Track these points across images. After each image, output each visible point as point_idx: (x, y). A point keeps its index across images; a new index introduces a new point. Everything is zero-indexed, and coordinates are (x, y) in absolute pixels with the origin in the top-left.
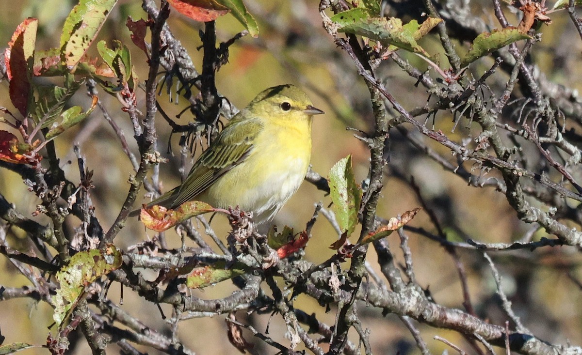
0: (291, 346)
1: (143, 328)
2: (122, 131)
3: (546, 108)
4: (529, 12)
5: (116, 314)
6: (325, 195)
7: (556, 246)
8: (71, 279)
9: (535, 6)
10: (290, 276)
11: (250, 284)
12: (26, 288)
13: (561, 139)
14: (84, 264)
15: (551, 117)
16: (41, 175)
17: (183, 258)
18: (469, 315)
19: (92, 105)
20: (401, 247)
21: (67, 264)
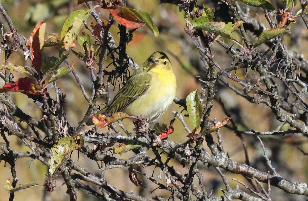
0: (166, 184)
3: (291, 64)
4: (284, 17)
7: (295, 133)
8: (58, 151)
9: (287, 14)
10: (166, 150)
11: (142, 151)
13: (298, 79)
14: (65, 144)
15: (293, 68)
16: (46, 101)
18: (250, 167)
19: (73, 66)
20: (216, 133)
21: (57, 144)
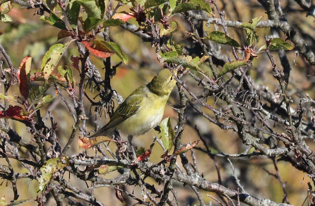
0: (143, 200)
1: (79, 192)
2: (69, 104)
3: (255, 95)
4: (248, 52)
5: (67, 185)
6: (158, 133)
7: (259, 155)
8: (47, 171)
9: (251, 50)
10: (143, 169)
11: (125, 172)
12: (27, 174)
13: (261, 108)
14: (53, 164)
15: (257, 99)
16: (33, 125)
17: (96, 161)
18: (221, 186)
19: (56, 94)
20: (191, 156)
21: (45, 164)
